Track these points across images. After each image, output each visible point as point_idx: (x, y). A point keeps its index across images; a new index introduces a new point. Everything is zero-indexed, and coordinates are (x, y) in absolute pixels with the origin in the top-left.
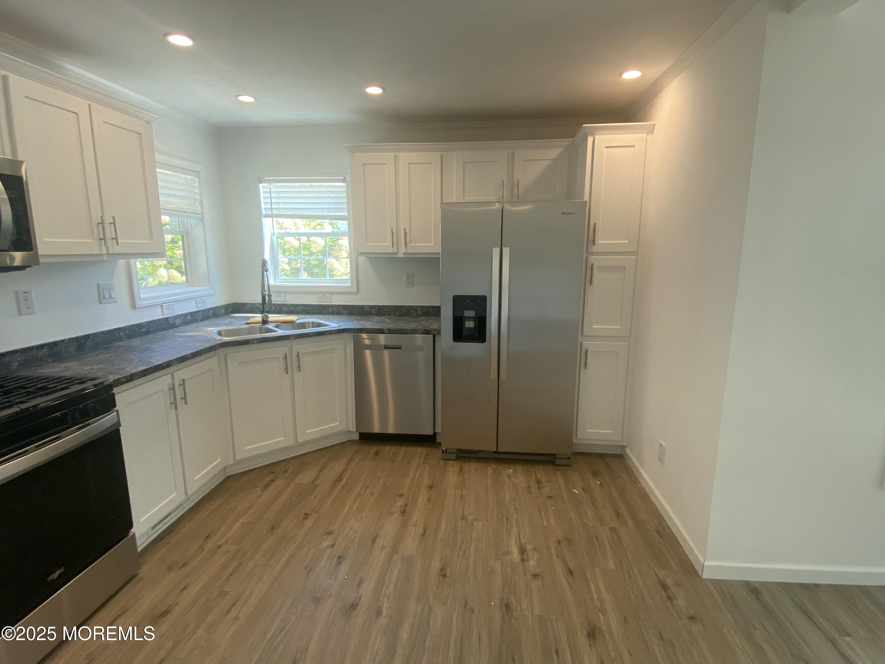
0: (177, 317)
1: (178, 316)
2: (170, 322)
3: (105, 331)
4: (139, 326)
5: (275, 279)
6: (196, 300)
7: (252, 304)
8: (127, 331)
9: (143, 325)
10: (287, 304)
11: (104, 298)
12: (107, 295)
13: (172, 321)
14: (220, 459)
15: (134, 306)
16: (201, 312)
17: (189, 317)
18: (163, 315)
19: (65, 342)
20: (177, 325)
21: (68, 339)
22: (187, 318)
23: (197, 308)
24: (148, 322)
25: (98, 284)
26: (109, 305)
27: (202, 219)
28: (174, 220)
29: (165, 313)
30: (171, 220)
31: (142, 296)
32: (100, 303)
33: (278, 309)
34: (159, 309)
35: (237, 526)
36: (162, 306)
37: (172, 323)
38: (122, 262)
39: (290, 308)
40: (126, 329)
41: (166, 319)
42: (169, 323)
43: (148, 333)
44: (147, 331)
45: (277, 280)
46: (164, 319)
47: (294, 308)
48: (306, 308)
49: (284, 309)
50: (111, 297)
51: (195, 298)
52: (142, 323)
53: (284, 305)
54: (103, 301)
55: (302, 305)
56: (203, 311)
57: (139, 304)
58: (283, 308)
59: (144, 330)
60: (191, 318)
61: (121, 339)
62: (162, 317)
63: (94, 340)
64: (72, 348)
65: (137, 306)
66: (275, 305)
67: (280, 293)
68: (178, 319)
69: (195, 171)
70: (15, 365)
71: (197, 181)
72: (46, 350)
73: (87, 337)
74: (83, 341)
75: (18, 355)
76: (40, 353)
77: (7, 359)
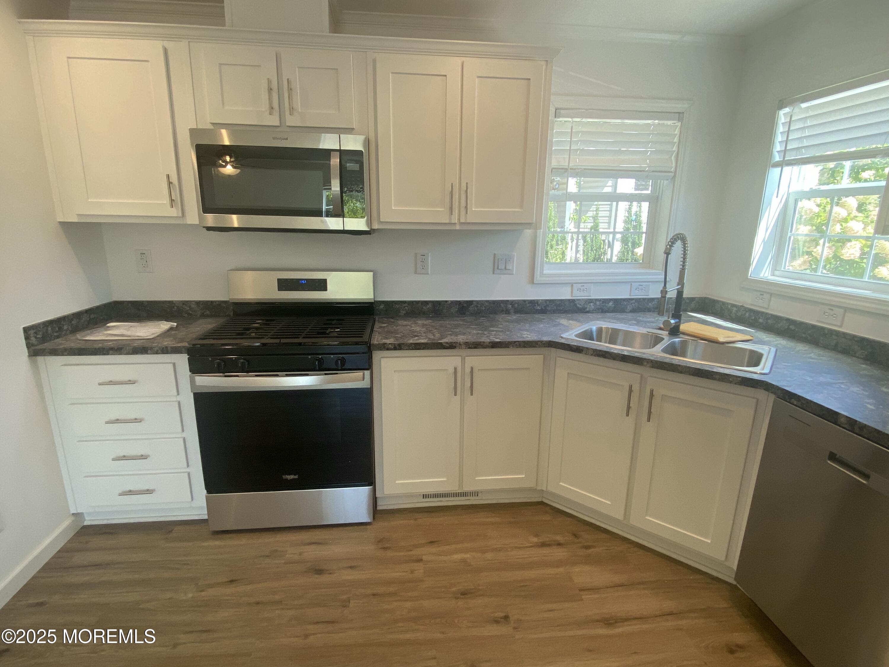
0: (591, 301)
1: (591, 299)
2: (578, 306)
3: (490, 300)
4: (533, 303)
5: (774, 269)
6: (631, 284)
7: (724, 303)
8: (516, 305)
9: (537, 303)
10: (767, 314)
11: (498, 269)
12: (502, 266)
13: (581, 305)
14: (524, 476)
15: (532, 281)
16: (634, 301)
17: (611, 304)
18: (572, 296)
19: (448, 303)
20: (588, 310)
21: (451, 301)
22: (607, 305)
23: (630, 296)
24: (546, 301)
25: (495, 254)
26: (502, 276)
27: (674, 178)
28: (644, 183)
29: (574, 295)
30: (639, 183)
31: (545, 272)
32: (494, 273)
33: (753, 318)
34: (569, 289)
35: (458, 557)
36: (572, 286)
37: (581, 306)
38: (528, 232)
39: (769, 321)
40: (516, 303)
41: (573, 301)
42: (576, 305)
44: (542, 309)
45: (777, 273)
46: (569, 300)
47: (774, 322)
48: (792, 327)
49: (761, 320)
50: (505, 269)
51: (631, 283)
52: (538, 300)
53: (762, 313)
54: (497, 271)
55: (788, 320)
56: (638, 300)
57: (538, 278)
58: (759, 318)
59: (539, 308)
60: (613, 306)
61: (507, 312)
62: (569, 297)
63: (477, 307)
64: (454, 310)
65: (535, 282)
66: (751, 310)
67: (762, 293)
68: (592, 304)
69: (677, 113)
70: (403, 312)
71: (678, 126)
72: (429, 306)
73: (470, 303)
74: (465, 305)
75: (406, 305)
76: (424, 307)
77: (397, 306)
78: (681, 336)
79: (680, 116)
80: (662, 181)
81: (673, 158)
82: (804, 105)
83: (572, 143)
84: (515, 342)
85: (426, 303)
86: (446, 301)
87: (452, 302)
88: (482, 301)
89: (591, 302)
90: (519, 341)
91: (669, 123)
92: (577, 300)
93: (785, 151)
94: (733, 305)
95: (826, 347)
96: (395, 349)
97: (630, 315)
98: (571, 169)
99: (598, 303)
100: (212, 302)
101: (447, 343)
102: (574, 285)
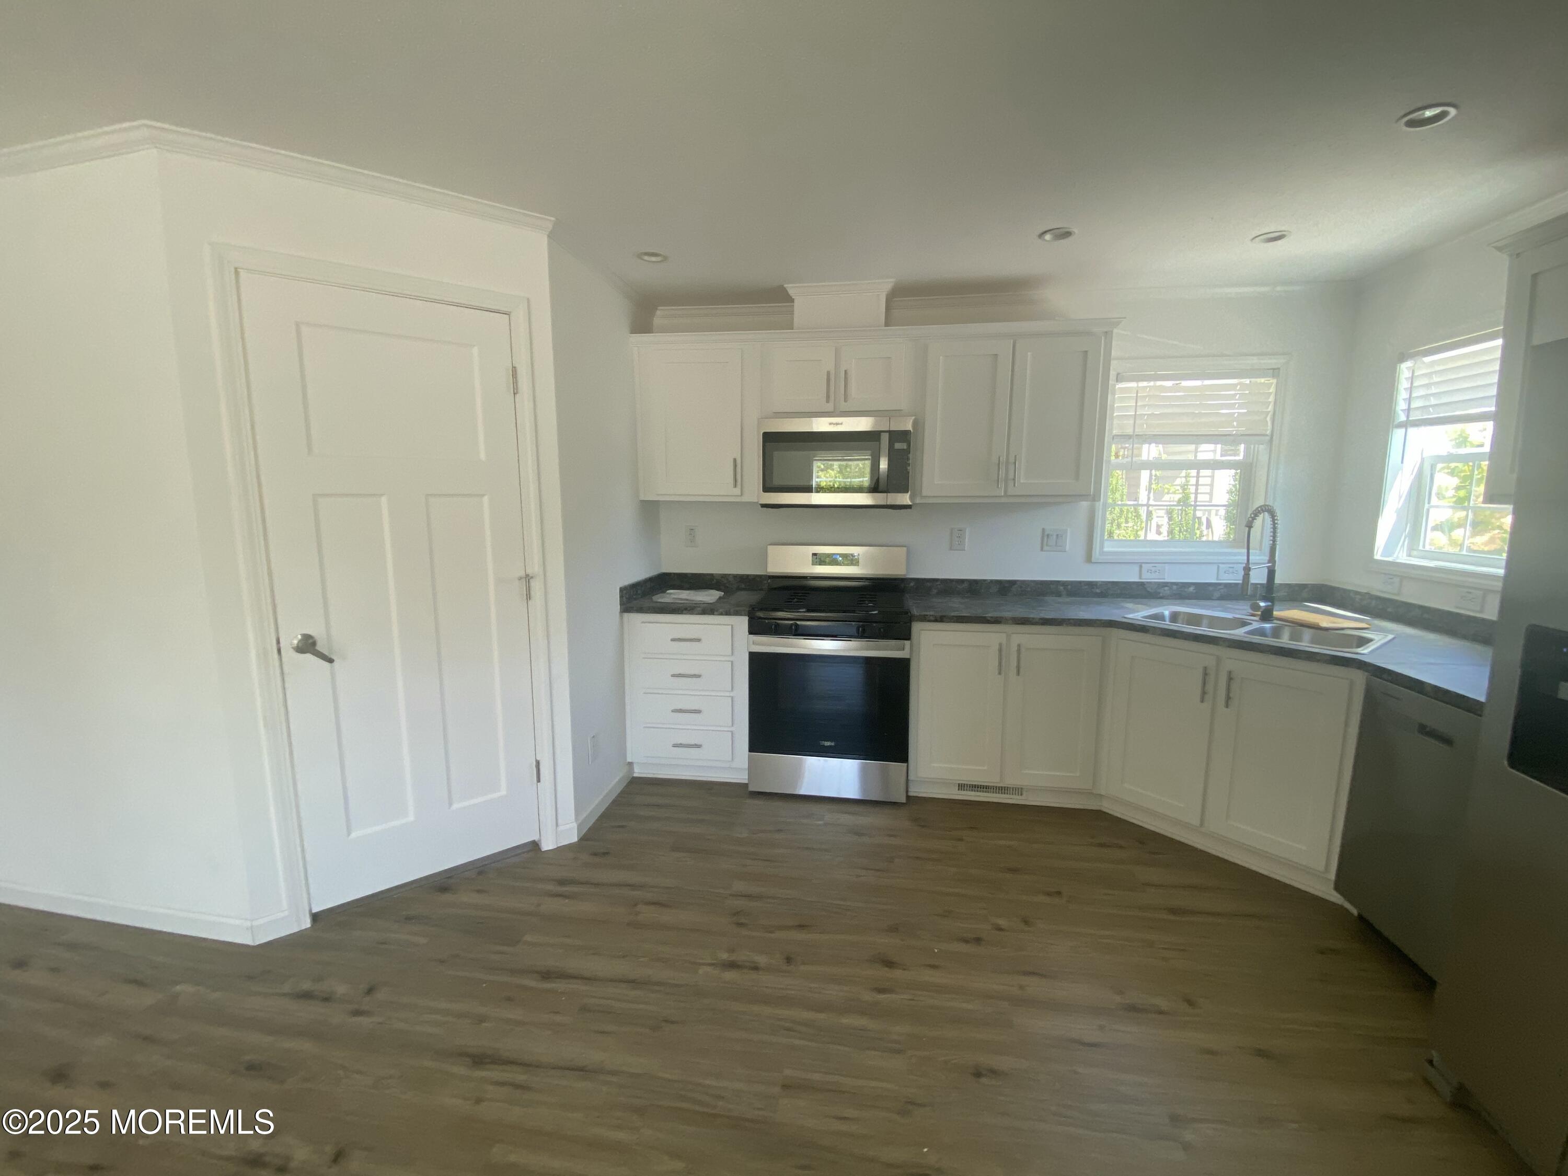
0: (1165, 584)
1: (1168, 583)
2: (1149, 590)
3: (1039, 581)
4: (1091, 584)
5: (1411, 550)
6: (1218, 567)
7: (1345, 590)
8: (1069, 587)
9: (1096, 585)
10: (1396, 601)
11: (1047, 545)
12: (1052, 543)
13: (1152, 589)
15: (1089, 559)
17: (1191, 589)
18: (1140, 578)
19: (986, 582)
20: (1161, 595)
22: (1186, 590)
23: (1218, 580)
24: (1109, 583)
25: (1044, 530)
26: (1053, 553)
27: (1270, 442)
28: (1233, 448)
29: (1143, 577)
31: (1106, 549)
32: (1042, 549)
34: (1136, 570)
36: (1141, 567)
37: (1152, 591)
38: (1085, 504)
40: (1069, 584)
41: (1142, 584)
43: (1103, 595)
44: (1102, 592)
45: (1415, 553)
46: (1136, 583)
48: (1426, 616)
49: (1389, 610)
50: (1057, 545)
51: (1218, 564)
52: (1097, 582)
54: (1045, 548)
55: (1421, 607)
56: (1227, 586)
57: (1096, 556)
58: (1388, 607)
59: (1098, 591)
60: (1195, 591)
61: (1059, 595)
62: (1137, 580)
63: (1021, 587)
64: (994, 589)
65: (1093, 560)
66: (1378, 598)
67: (1392, 577)
68: (1166, 588)
69: (1271, 369)
70: (935, 591)
71: (1272, 383)
72: (966, 585)
73: (1013, 583)
74: (1007, 585)
75: (939, 583)
76: (959, 586)
77: (929, 584)
78: (1275, 621)
79: (1274, 372)
80: (1257, 446)
81: (1268, 419)
82: (1427, 359)
83: (1138, 408)
84: (1069, 619)
85: (962, 581)
86: (985, 580)
87: (992, 581)
88: (1028, 581)
89: (1166, 586)
90: (1073, 619)
91: (1262, 380)
92: (1147, 582)
93: (1409, 409)
94: (1357, 593)
95: (1464, 637)
96: (936, 621)
97: (1216, 603)
98: (1136, 435)
99: (1175, 587)
100: (748, 576)
101: (992, 617)
102: (1143, 565)
